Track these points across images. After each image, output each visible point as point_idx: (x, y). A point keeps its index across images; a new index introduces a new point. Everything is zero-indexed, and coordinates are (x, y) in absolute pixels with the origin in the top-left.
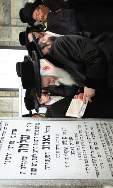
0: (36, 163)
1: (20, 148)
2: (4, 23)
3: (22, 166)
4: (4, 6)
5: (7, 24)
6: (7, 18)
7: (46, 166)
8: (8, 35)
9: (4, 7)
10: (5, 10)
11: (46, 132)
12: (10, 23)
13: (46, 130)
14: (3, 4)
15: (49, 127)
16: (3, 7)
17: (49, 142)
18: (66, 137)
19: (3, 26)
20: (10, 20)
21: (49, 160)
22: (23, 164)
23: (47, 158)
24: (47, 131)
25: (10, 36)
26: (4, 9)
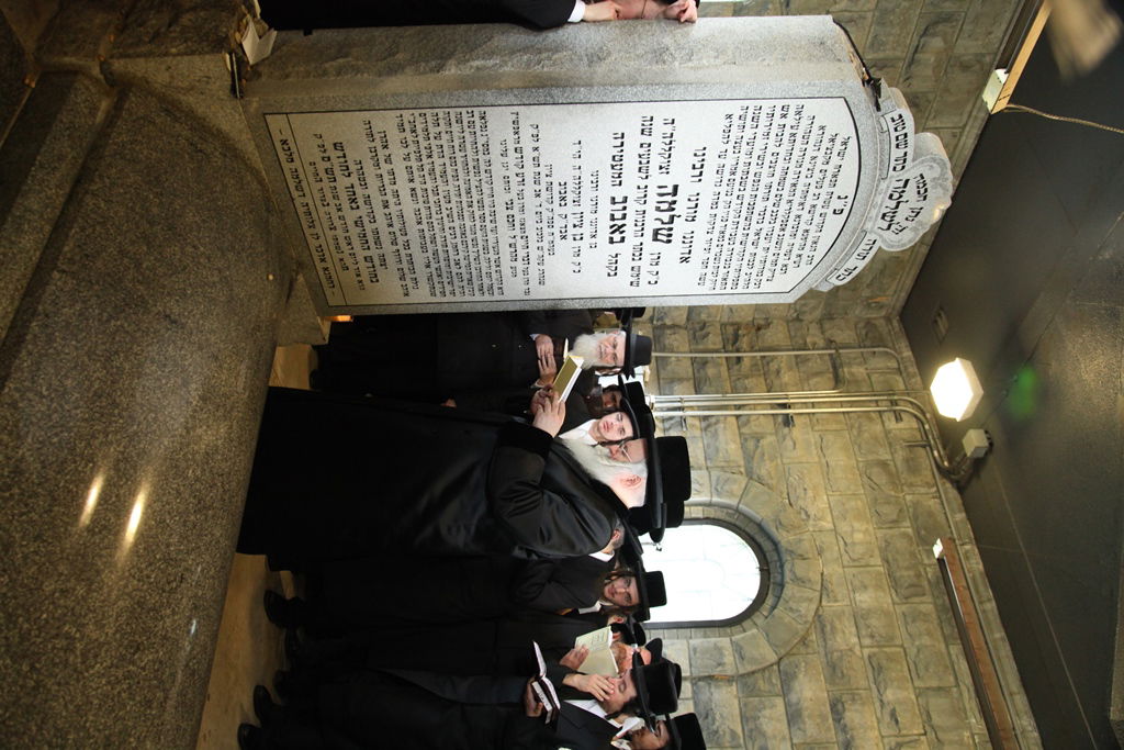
0: (642, 151)
1: (674, 198)
2: (710, 684)
3: (671, 143)
4: (715, 727)
5: (701, 683)
6: (704, 697)
7: (622, 144)
8: (698, 655)
9: (714, 724)
10: (710, 718)
11: (617, 255)
12: (693, 685)
13: (616, 262)
14: (717, 732)
15: (609, 275)
16: (717, 724)
17: (612, 223)
18: (575, 239)
19: (711, 677)
20: (694, 692)
21: (615, 163)
22: (667, 148)
23: (618, 167)
24: (614, 260)
25: (692, 653)
26: (714, 720)
